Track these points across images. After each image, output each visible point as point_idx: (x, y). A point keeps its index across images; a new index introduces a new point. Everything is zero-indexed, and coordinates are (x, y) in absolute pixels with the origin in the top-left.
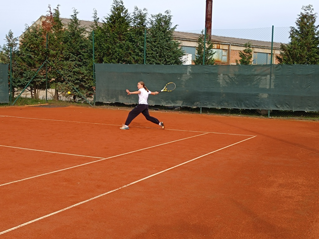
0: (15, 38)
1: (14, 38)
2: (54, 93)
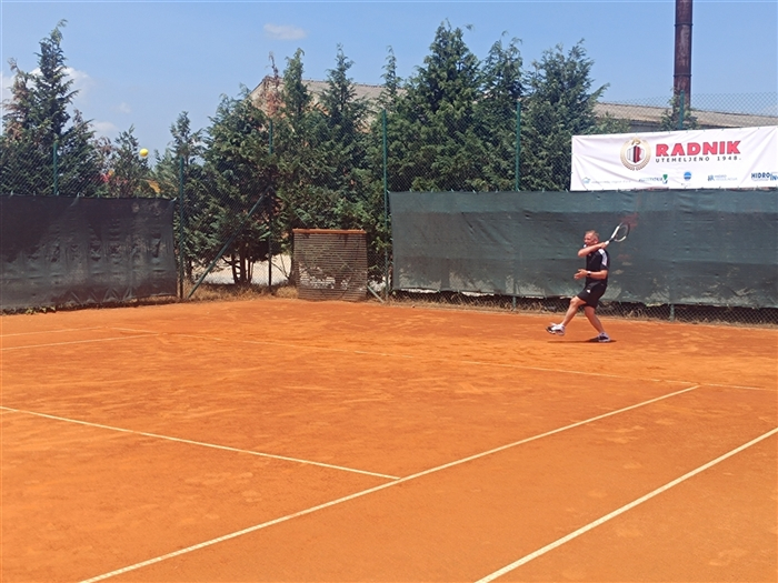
0: (195, 134)
1: (192, 133)
2: (288, 270)
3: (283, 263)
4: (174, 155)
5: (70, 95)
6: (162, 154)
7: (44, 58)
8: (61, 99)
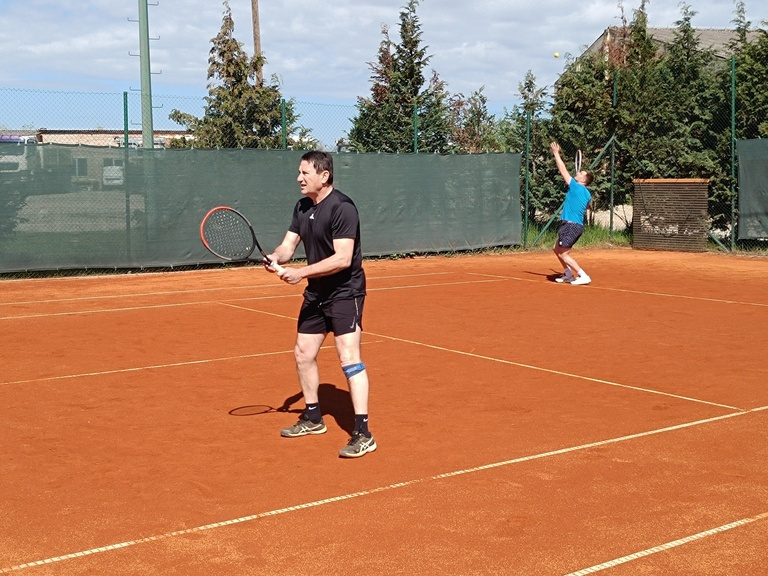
0: (541, 90)
1: (537, 89)
2: (630, 220)
3: (624, 213)
4: (521, 111)
5: (427, 59)
6: (510, 111)
7: (403, 26)
8: (419, 64)
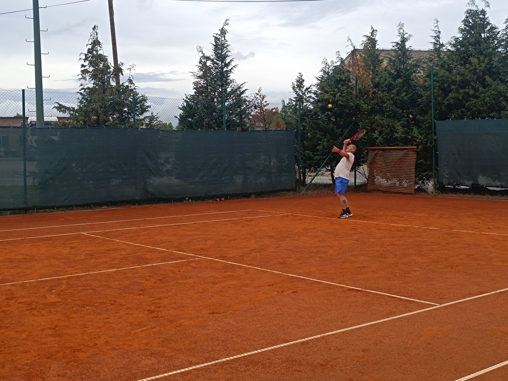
0: (307, 89)
1: (305, 88)
2: (367, 174)
3: (364, 170)
4: (294, 103)
5: (232, 69)
6: (287, 102)
7: (216, 46)
8: (227, 71)
